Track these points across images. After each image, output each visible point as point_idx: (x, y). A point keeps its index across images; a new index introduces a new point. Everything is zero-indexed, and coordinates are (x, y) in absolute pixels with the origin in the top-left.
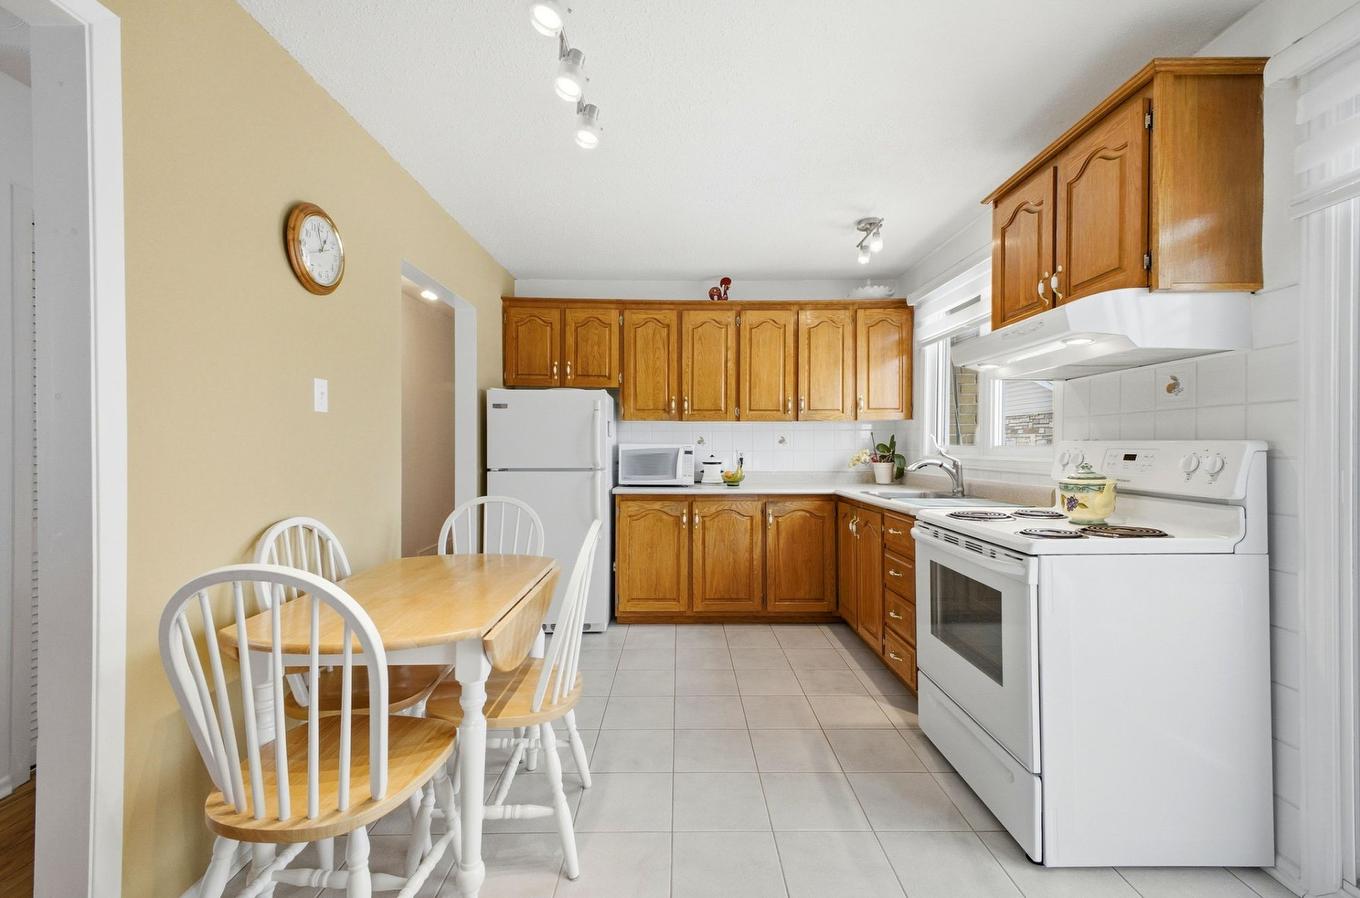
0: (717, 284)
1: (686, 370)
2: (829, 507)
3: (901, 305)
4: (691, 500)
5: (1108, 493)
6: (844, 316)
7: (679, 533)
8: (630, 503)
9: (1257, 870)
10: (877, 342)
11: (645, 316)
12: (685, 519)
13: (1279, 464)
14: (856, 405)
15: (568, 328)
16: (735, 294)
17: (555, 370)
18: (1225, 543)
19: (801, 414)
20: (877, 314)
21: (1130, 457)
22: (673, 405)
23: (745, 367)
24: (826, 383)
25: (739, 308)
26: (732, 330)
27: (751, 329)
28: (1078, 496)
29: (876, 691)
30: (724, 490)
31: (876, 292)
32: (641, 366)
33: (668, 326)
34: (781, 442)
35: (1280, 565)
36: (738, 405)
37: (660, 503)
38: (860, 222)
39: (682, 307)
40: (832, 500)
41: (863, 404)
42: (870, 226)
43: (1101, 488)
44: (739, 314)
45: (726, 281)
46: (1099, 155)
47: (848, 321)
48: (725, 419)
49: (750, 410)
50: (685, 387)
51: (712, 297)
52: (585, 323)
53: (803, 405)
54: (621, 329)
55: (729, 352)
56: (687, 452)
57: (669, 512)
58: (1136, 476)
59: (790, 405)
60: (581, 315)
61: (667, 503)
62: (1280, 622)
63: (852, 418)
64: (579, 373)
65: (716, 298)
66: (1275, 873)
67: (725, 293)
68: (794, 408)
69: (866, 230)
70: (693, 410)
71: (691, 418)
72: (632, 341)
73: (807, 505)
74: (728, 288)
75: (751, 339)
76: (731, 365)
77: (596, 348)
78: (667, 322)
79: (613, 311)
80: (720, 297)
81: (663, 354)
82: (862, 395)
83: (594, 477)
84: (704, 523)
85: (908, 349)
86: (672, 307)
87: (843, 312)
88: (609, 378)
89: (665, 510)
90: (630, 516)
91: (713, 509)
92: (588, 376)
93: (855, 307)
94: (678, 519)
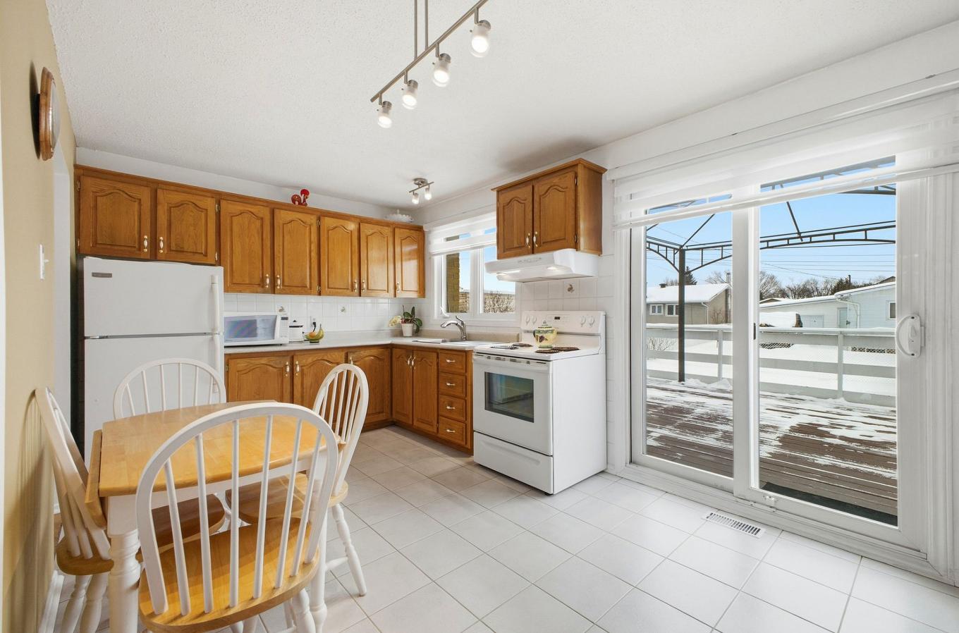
0: (299, 193)
1: (278, 254)
2: (387, 352)
3: (419, 229)
4: (292, 355)
5: (555, 333)
6: (387, 231)
7: (282, 381)
8: (239, 361)
9: (602, 472)
10: (407, 249)
11: (242, 208)
12: (288, 369)
13: (609, 320)
14: (395, 288)
15: (159, 207)
16: (312, 202)
17: (146, 243)
18: (595, 350)
19: (363, 292)
20: (406, 232)
21: (557, 318)
22: (268, 281)
23: (324, 258)
24: (378, 274)
25: (319, 214)
26: (314, 229)
27: (328, 231)
28: (545, 335)
29: (440, 453)
30: (308, 346)
31: (404, 218)
32: (237, 249)
33: (262, 219)
34: (343, 311)
35: (609, 357)
36: (320, 285)
37: (266, 359)
38: (416, 180)
39: (274, 207)
40: (387, 348)
41: (399, 287)
42: (421, 182)
43: (552, 331)
44: (319, 219)
45: (305, 192)
46: (555, 187)
47: (390, 235)
48: (310, 294)
49: (328, 288)
50: (277, 268)
51: (294, 201)
52: (179, 205)
53: (365, 286)
54: (218, 214)
55: (312, 245)
56: (283, 319)
57: (274, 365)
58: (561, 326)
59: (356, 286)
60: (177, 198)
61: (273, 358)
62: (609, 378)
63: (393, 296)
64: (173, 247)
65: (297, 203)
66: (607, 471)
67: (304, 201)
68: (359, 288)
69: (418, 184)
70: (283, 285)
71: (283, 292)
72: (228, 229)
73: (374, 352)
74: (307, 198)
75: (328, 238)
76: (314, 254)
77: (192, 228)
78: (261, 215)
79: (209, 199)
80: (300, 203)
81: (257, 239)
82: (398, 282)
83: (212, 339)
84: (302, 371)
85: (422, 255)
86: (265, 204)
87: (387, 228)
88: (206, 255)
89: (272, 364)
90: (238, 371)
91: (310, 360)
92: (183, 251)
93: (395, 226)
94: (283, 369)
